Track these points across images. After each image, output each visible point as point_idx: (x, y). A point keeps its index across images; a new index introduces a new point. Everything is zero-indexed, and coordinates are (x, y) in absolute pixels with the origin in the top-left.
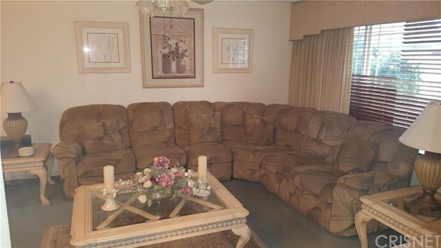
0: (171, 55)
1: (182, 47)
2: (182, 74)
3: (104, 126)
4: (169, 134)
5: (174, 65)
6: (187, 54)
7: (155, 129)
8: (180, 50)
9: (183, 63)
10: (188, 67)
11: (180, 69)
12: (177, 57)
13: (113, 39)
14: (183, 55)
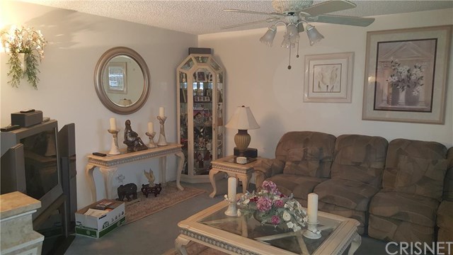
0: (400, 84)
1: (417, 73)
2: (412, 106)
3: (305, 151)
4: (373, 174)
5: (402, 96)
6: (421, 82)
7: (358, 165)
8: (413, 78)
9: (415, 93)
10: (422, 98)
11: (411, 100)
12: (408, 86)
13: (337, 69)
14: (416, 84)
